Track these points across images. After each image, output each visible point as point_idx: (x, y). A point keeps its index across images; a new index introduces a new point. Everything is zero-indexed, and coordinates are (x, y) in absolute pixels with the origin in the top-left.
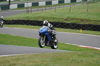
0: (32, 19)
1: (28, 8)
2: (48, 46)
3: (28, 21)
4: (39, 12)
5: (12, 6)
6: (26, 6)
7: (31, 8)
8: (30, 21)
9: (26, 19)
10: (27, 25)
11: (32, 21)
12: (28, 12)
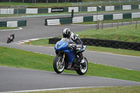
0: (103, 38)
1: (97, 22)
2: (70, 69)
3: (97, 41)
4: (114, 28)
5: (75, 20)
6: (95, 19)
7: (103, 22)
8: (101, 41)
9: (95, 38)
10: (97, 46)
11: (103, 41)
12: (98, 27)
